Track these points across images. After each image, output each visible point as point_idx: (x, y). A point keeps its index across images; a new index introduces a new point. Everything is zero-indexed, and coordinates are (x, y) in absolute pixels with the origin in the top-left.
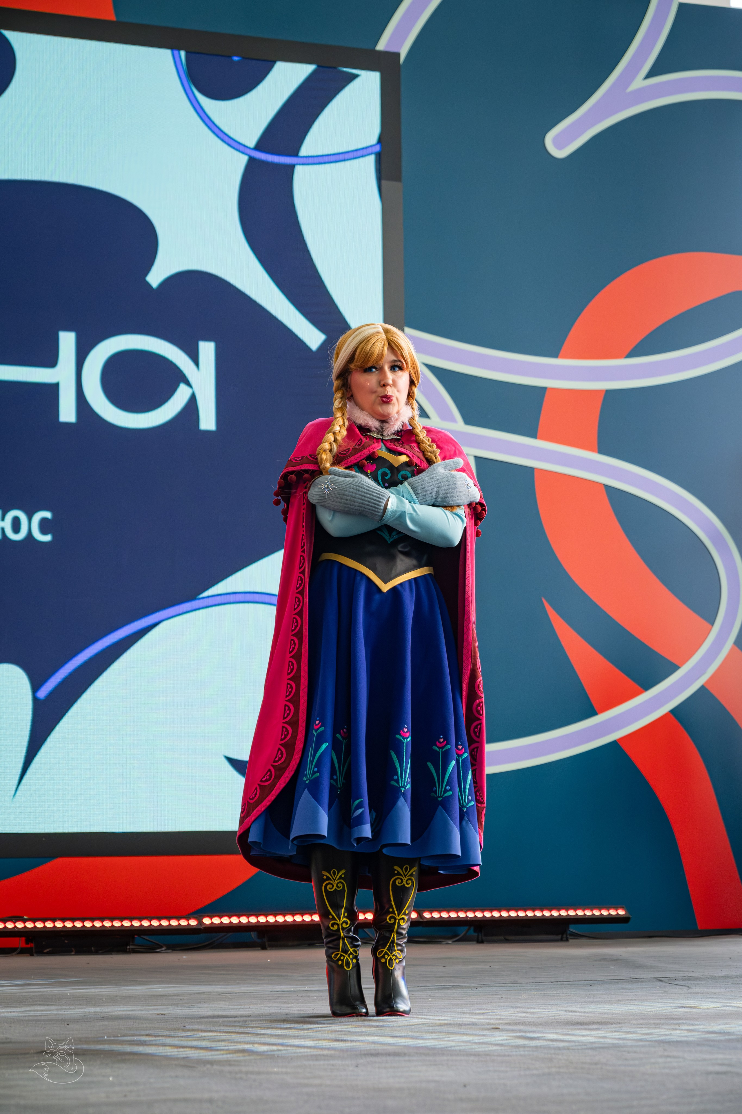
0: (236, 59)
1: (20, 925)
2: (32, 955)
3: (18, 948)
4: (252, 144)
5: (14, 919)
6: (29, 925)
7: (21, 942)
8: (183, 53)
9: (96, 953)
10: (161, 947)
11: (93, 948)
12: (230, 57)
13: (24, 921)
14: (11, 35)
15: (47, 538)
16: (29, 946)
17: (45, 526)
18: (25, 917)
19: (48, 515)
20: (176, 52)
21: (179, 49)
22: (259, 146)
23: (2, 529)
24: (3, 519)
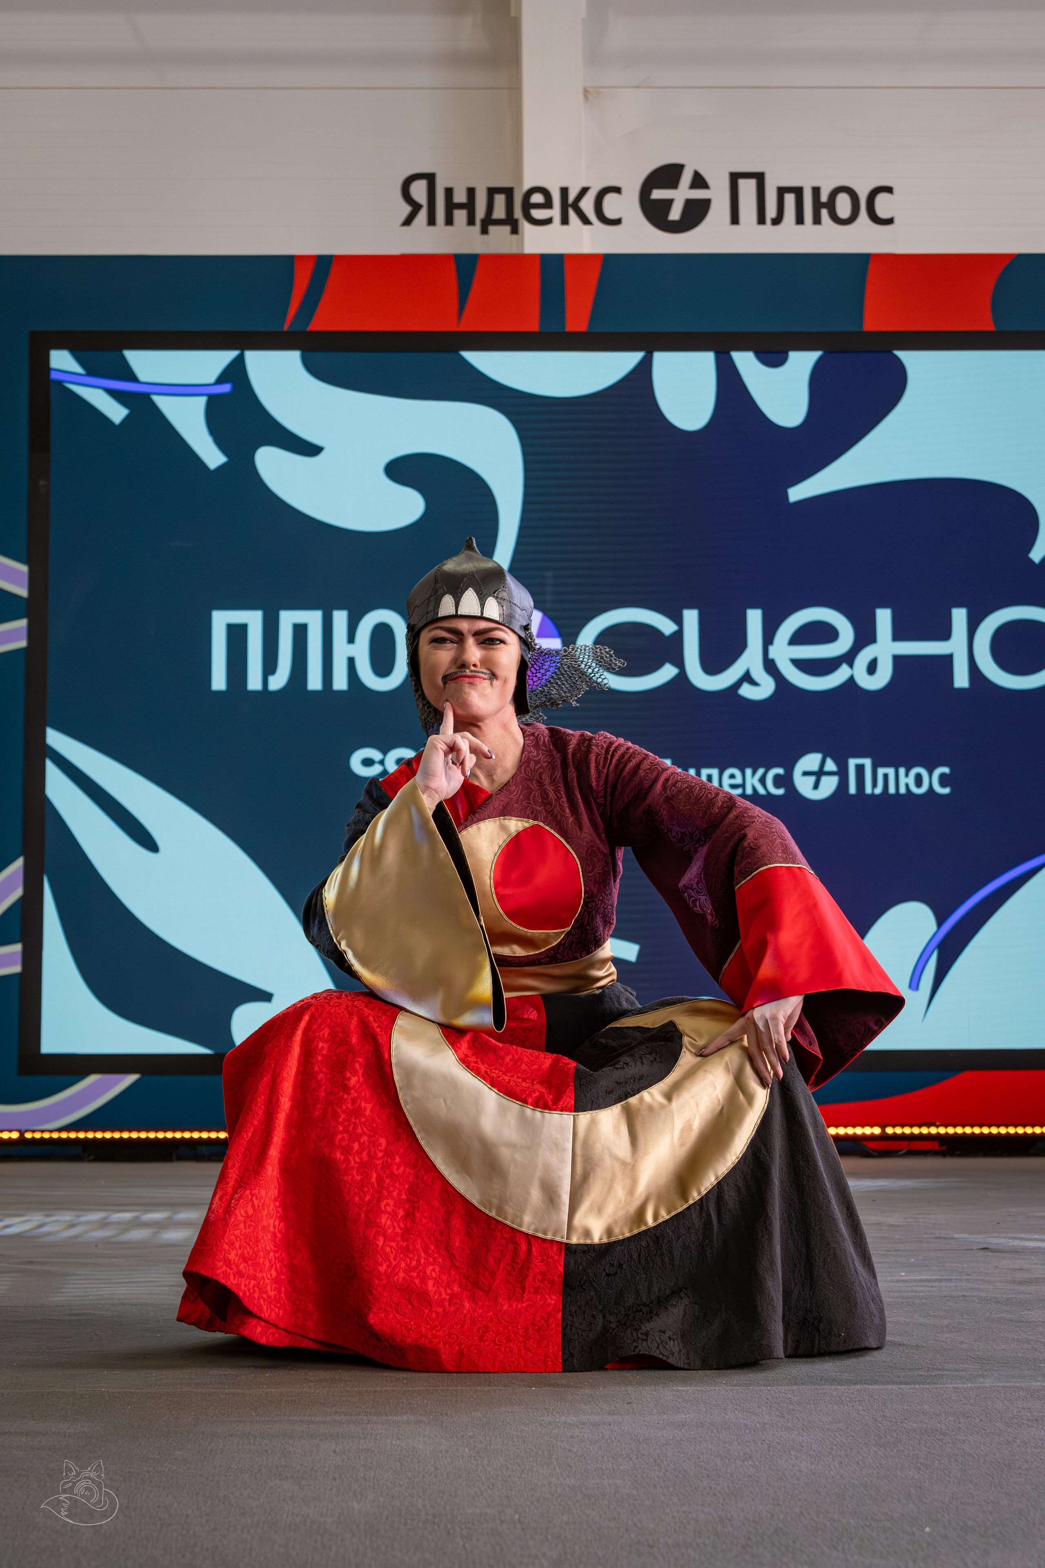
1: (933, 1130)
2: (945, 1156)
3: (934, 1151)
5: (929, 1125)
6: (942, 1130)
7: (935, 1146)
11: (998, 1152)
13: (937, 1127)
14: (901, 354)
15: (946, 791)
16: (942, 1149)
17: (944, 780)
18: (938, 1124)
19: (946, 770)
23: (907, 786)
24: (907, 775)
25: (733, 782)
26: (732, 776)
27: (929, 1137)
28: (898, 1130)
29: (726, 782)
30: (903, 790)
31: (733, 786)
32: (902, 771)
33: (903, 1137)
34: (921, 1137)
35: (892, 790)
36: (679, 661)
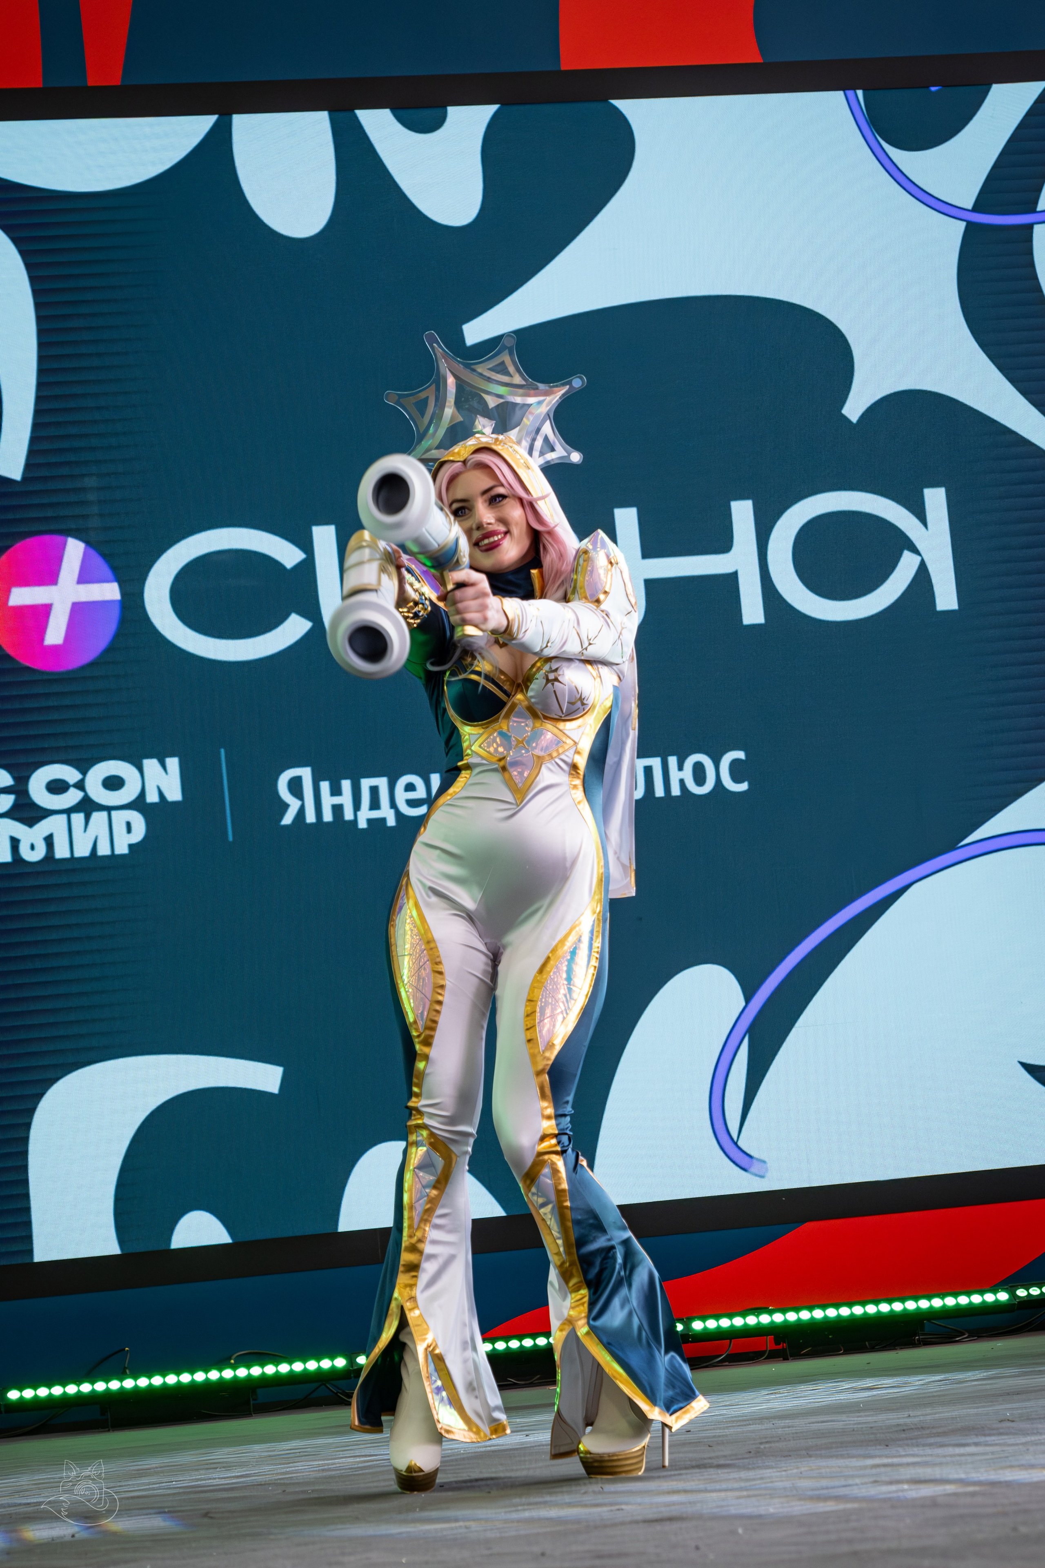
0: (933, 89)
1: (765, 1319)
2: (786, 1359)
3: (766, 1351)
4: (969, 205)
5: (757, 1312)
6: (778, 1318)
7: (769, 1343)
8: (860, 93)
9: (873, 1349)
10: (964, 1335)
11: (867, 1343)
12: (928, 87)
13: (771, 1313)
14: (622, 105)
15: (744, 787)
16: (780, 1347)
17: (737, 771)
18: (770, 1308)
19: (740, 755)
20: (850, 93)
21: (854, 88)
22: (980, 206)
23: (682, 782)
24: (681, 768)
25: (412, 795)
26: (410, 787)
27: (759, 1332)
28: (711, 1324)
29: (401, 796)
30: (676, 791)
31: (412, 803)
32: (673, 761)
33: (720, 1335)
34: (746, 1333)
35: (659, 792)
36: (312, 611)
